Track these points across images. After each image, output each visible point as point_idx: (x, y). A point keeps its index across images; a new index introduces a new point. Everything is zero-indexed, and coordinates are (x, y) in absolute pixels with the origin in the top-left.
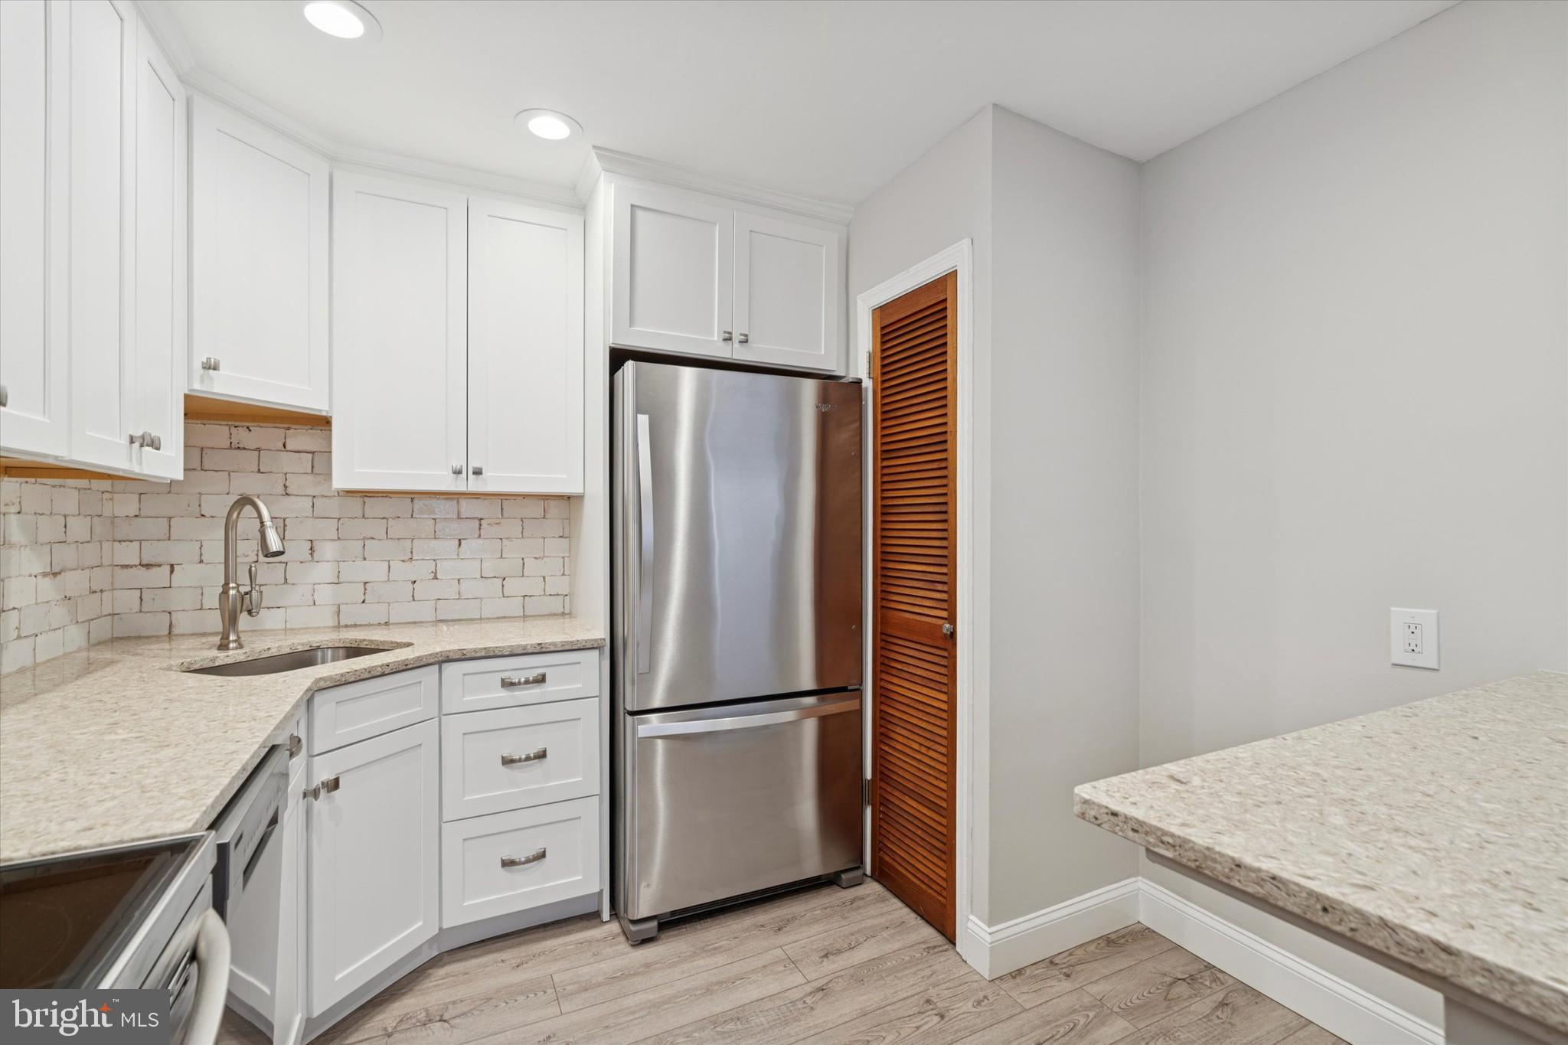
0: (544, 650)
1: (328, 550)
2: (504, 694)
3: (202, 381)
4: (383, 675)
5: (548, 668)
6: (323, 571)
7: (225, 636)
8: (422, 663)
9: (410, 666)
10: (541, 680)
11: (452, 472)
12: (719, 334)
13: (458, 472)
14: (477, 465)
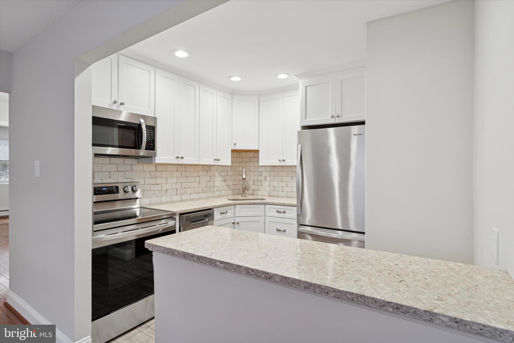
0: (284, 205)
1: (268, 178)
2: (277, 214)
3: (234, 147)
4: (249, 204)
5: (287, 210)
6: (267, 183)
7: (242, 194)
8: (259, 203)
9: (256, 204)
10: (285, 212)
11: (279, 161)
12: (330, 116)
13: (280, 161)
14: (283, 159)
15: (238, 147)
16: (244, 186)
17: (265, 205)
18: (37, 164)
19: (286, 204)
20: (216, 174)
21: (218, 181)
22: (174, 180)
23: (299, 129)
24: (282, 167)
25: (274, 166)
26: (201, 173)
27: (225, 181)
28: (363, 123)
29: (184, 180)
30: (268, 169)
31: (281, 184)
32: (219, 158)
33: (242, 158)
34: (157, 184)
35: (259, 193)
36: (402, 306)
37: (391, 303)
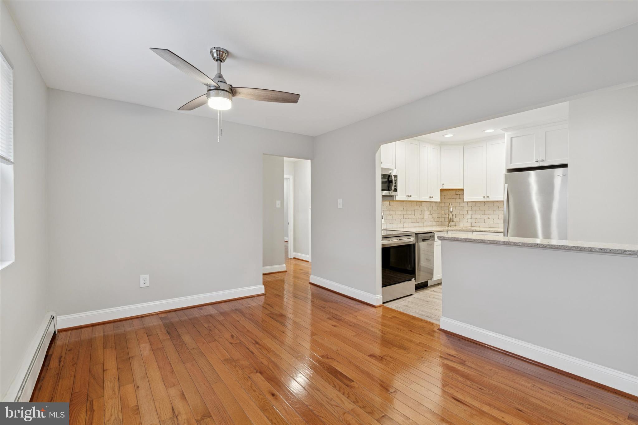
1: (470, 212)
3: (442, 187)
6: (469, 216)
7: (448, 225)
11: (483, 197)
12: (535, 161)
13: (485, 197)
14: (488, 195)
15: (445, 187)
16: (449, 218)
17: (472, 233)
18: (340, 201)
19: (493, 231)
20: (425, 209)
21: (427, 215)
22: (398, 213)
23: (505, 172)
24: (484, 202)
25: (476, 202)
26: (416, 208)
27: (431, 214)
28: (565, 166)
29: (405, 213)
30: (470, 204)
31: (483, 217)
32: (433, 196)
33: (444, 195)
34: (390, 215)
35: (461, 224)
36: (579, 247)
37: (574, 246)
